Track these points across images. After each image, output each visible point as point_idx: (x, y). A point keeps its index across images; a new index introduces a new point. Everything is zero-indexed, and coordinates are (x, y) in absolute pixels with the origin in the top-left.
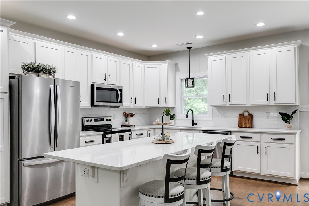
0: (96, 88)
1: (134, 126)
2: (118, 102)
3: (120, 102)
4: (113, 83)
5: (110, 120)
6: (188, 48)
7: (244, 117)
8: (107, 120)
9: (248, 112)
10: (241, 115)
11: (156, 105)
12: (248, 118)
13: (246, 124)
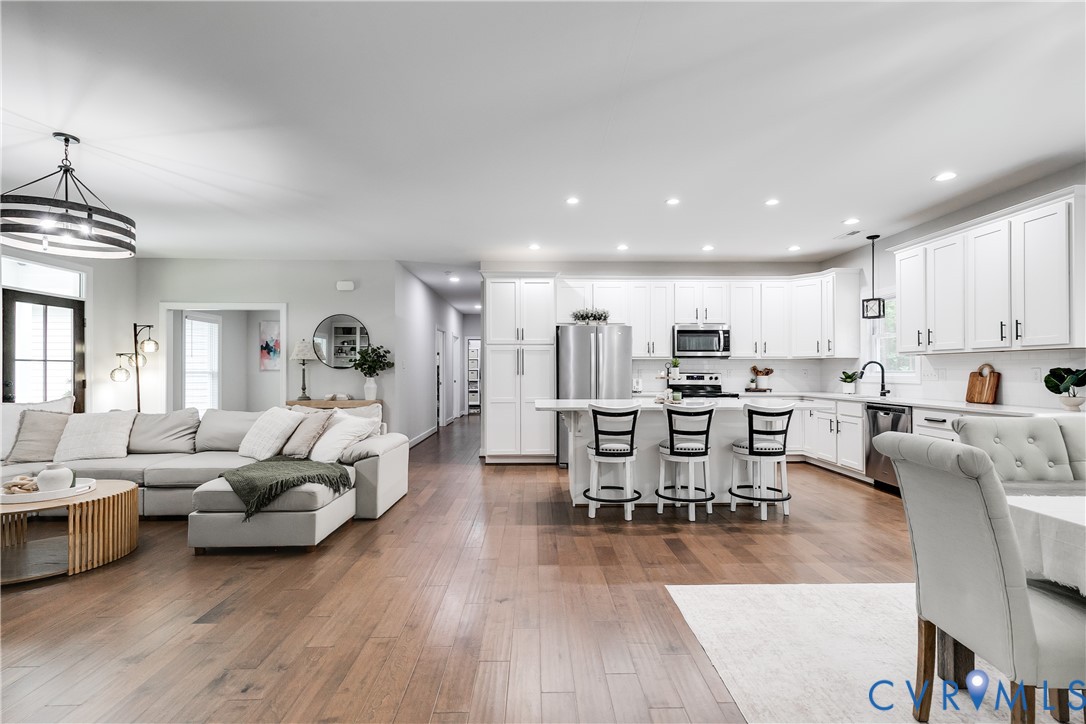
0: (677, 331)
1: (770, 391)
2: (721, 350)
3: (724, 350)
4: (715, 320)
5: (716, 378)
6: (868, 238)
7: (980, 378)
8: (711, 378)
9: (991, 366)
10: (973, 375)
11: (814, 354)
12: (988, 383)
13: (981, 393)
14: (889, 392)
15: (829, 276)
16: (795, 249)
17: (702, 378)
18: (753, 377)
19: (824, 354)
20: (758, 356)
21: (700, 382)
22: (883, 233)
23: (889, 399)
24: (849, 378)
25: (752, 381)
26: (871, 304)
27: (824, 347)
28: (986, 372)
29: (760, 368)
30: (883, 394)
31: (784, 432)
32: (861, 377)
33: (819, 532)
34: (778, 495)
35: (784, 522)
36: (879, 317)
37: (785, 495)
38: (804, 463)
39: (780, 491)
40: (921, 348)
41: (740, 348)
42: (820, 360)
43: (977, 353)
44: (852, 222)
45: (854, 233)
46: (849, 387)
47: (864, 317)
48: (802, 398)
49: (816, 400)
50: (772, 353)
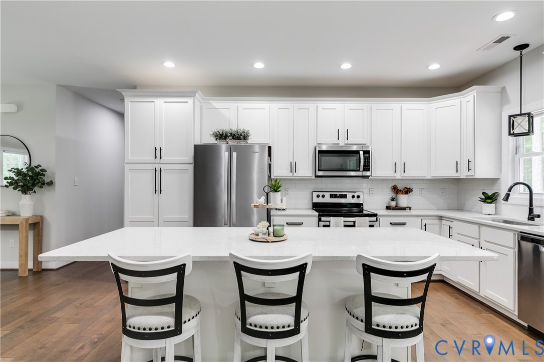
0: (319, 151)
1: (410, 209)
2: (361, 169)
3: (364, 170)
4: (354, 142)
5: (358, 197)
6: (516, 48)
8: (353, 197)
11: (452, 174)
14: (538, 215)
15: (470, 95)
16: (435, 68)
17: (345, 196)
18: (392, 195)
19: (464, 174)
20: (398, 176)
21: (342, 201)
24: (490, 199)
25: (393, 200)
26: (518, 119)
27: (464, 166)
29: (400, 187)
30: (530, 218)
36: (527, 134)
38: (442, 282)
41: (380, 168)
42: (457, 181)
46: (489, 208)
47: (510, 134)
48: (441, 218)
50: (411, 173)
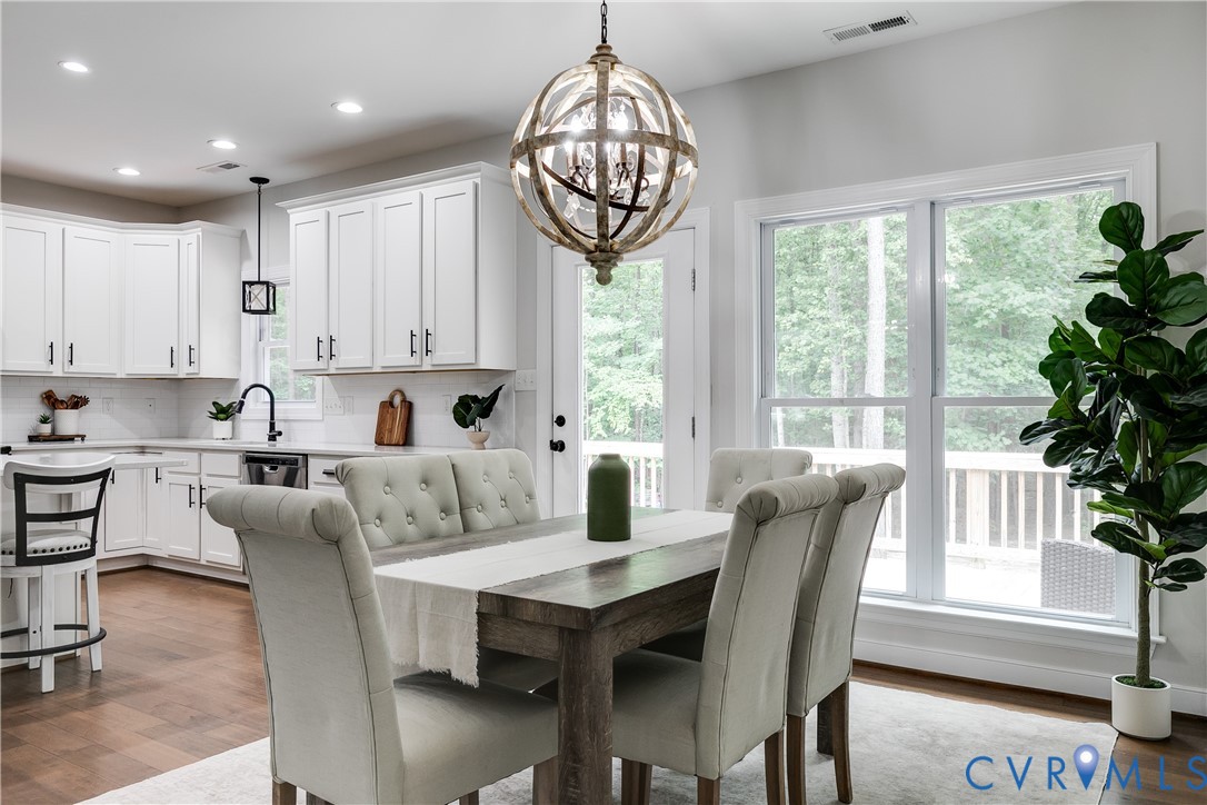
1: (82, 439)
6: (253, 180)
7: (391, 410)
9: (403, 394)
10: (383, 405)
11: (164, 369)
12: (399, 414)
13: (391, 431)
14: (280, 434)
15: (192, 234)
16: (129, 173)
18: (42, 410)
19: (183, 371)
20: (57, 371)
22: (276, 176)
23: (281, 445)
24: (224, 413)
25: (44, 421)
26: (256, 289)
27: (182, 357)
28: (397, 400)
29: (61, 394)
30: (272, 438)
31: (94, 513)
32: (240, 411)
33: (155, 686)
34: (81, 636)
35: (92, 684)
36: (266, 312)
37: (94, 631)
38: (145, 569)
39: (85, 627)
40: (321, 365)
42: (176, 382)
43: (387, 373)
44: (225, 145)
45: (229, 166)
46: (222, 428)
47: (245, 309)
48: (142, 450)
49: (166, 453)
50: (85, 365)
